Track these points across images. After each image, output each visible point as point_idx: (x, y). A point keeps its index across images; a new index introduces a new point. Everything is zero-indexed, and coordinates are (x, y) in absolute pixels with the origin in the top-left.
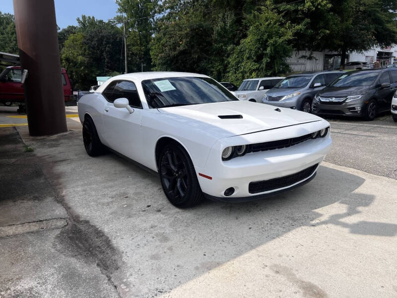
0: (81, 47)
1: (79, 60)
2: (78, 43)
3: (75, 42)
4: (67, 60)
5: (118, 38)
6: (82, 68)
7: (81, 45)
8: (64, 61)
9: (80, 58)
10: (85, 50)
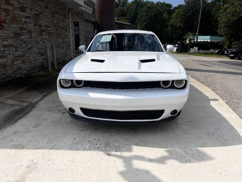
0: (181, 17)
1: (178, 26)
2: (179, 15)
3: (178, 15)
4: (172, 25)
5: (206, 10)
6: (179, 30)
7: (181, 16)
8: (169, 27)
9: (179, 24)
10: (183, 19)
